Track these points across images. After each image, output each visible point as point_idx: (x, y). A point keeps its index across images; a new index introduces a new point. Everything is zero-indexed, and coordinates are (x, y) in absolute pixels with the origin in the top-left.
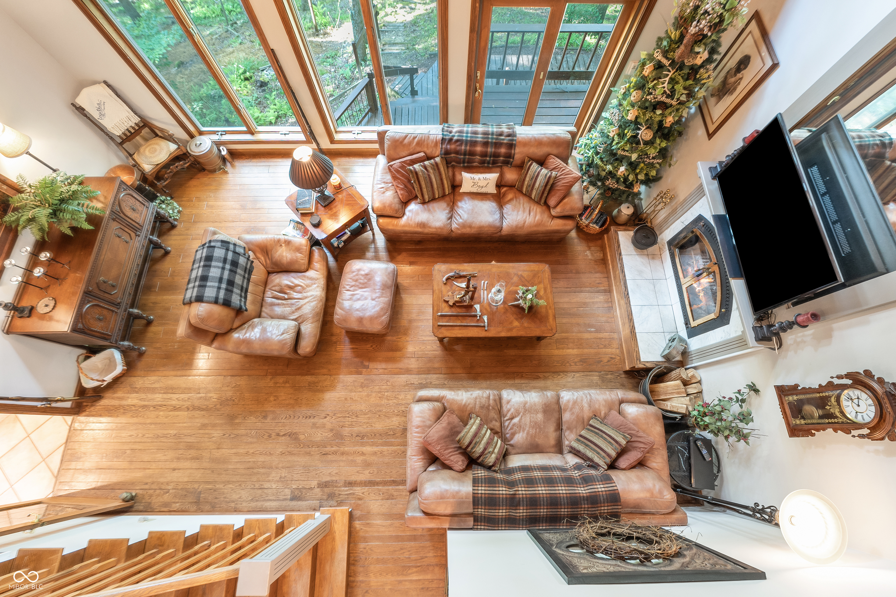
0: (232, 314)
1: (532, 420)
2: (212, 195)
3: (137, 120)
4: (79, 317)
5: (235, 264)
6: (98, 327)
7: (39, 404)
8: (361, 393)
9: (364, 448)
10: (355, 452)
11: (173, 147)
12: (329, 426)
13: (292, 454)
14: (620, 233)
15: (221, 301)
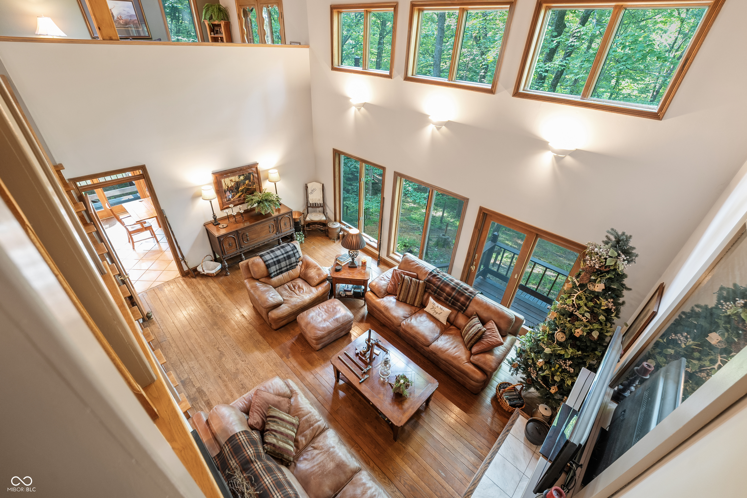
0: (265, 273)
1: (325, 461)
2: (320, 245)
3: (321, 202)
4: (225, 236)
5: (289, 257)
6: (226, 246)
7: (180, 256)
8: (270, 367)
9: (236, 394)
10: (230, 391)
11: (324, 218)
12: (239, 366)
13: (210, 362)
14: (520, 416)
15: (267, 263)
